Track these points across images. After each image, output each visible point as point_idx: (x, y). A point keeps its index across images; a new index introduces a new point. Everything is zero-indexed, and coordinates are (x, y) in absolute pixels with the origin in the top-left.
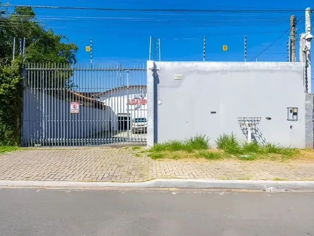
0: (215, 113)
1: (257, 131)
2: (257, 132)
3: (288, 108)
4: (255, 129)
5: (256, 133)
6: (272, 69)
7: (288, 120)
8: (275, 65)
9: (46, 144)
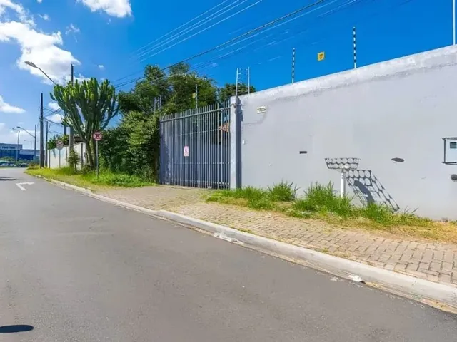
0: (305, 152)
1: (375, 182)
2: (373, 183)
3: (444, 140)
4: (370, 179)
5: (371, 185)
6: (406, 69)
7: (444, 162)
8: (413, 62)
9: (172, 183)
